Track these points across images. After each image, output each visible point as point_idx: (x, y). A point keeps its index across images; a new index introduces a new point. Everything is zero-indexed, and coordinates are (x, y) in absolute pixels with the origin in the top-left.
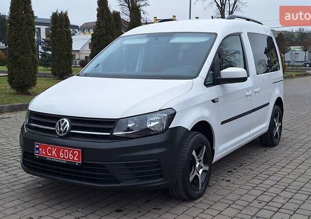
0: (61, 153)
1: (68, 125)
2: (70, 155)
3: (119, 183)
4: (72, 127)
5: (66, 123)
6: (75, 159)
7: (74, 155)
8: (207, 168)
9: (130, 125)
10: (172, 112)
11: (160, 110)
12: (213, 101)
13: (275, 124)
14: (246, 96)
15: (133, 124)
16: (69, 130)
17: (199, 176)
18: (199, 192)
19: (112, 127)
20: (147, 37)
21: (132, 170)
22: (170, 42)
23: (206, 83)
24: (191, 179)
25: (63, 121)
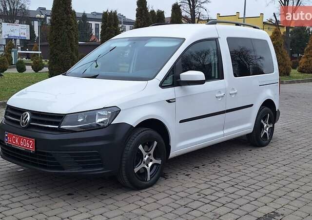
0: (21, 142)
1: (28, 118)
2: (27, 144)
3: (64, 170)
4: (32, 120)
5: (27, 116)
6: (30, 147)
7: (30, 144)
8: (159, 162)
9: (80, 120)
10: (116, 109)
11: (104, 108)
12: (169, 101)
13: (263, 126)
14: (216, 97)
15: (82, 120)
16: (29, 122)
17: (148, 169)
18: (147, 183)
19: (60, 121)
20: (128, 41)
21: (75, 159)
22: (146, 45)
23: (163, 85)
24: (136, 170)
25: (25, 114)
